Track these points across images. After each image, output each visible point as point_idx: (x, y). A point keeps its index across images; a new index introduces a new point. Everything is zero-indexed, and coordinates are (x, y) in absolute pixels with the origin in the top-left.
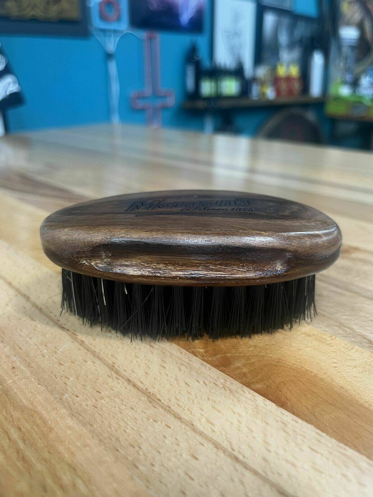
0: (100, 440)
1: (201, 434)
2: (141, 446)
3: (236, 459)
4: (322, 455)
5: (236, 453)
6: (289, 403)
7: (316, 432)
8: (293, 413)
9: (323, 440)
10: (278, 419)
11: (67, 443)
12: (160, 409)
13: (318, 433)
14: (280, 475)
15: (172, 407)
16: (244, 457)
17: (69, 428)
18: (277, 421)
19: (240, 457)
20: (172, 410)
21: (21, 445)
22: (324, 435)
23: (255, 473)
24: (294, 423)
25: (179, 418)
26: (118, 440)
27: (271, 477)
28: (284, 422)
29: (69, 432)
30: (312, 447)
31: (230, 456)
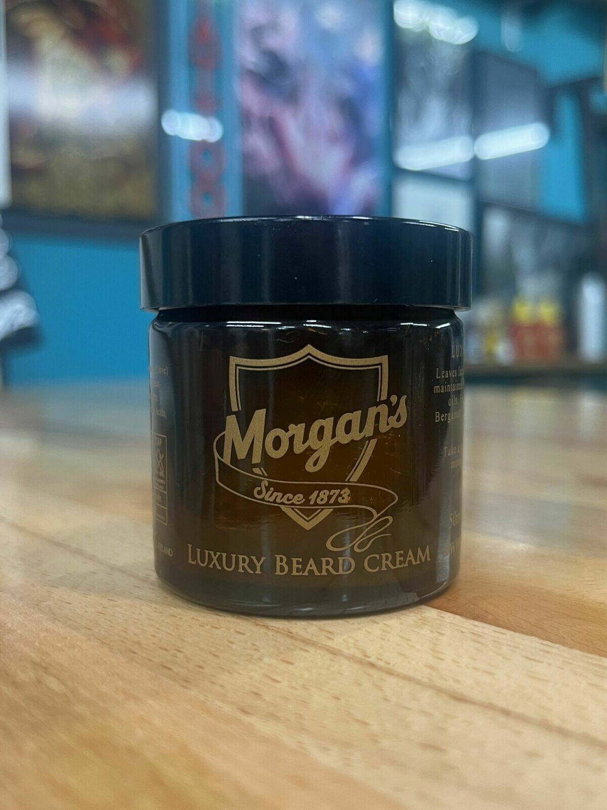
0: (103, 642)
1: (305, 640)
3: (372, 665)
4: (549, 664)
5: (373, 659)
6: (490, 617)
7: (540, 643)
8: (499, 626)
9: (554, 651)
10: (463, 630)
11: (37, 644)
13: (544, 644)
14: (458, 682)
17: (47, 630)
18: (463, 632)
19: (381, 663)
22: (557, 645)
23: (407, 678)
24: (497, 635)
26: (139, 643)
27: (439, 683)
28: (475, 633)
29: (43, 634)
30: (530, 657)
31: (360, 662)
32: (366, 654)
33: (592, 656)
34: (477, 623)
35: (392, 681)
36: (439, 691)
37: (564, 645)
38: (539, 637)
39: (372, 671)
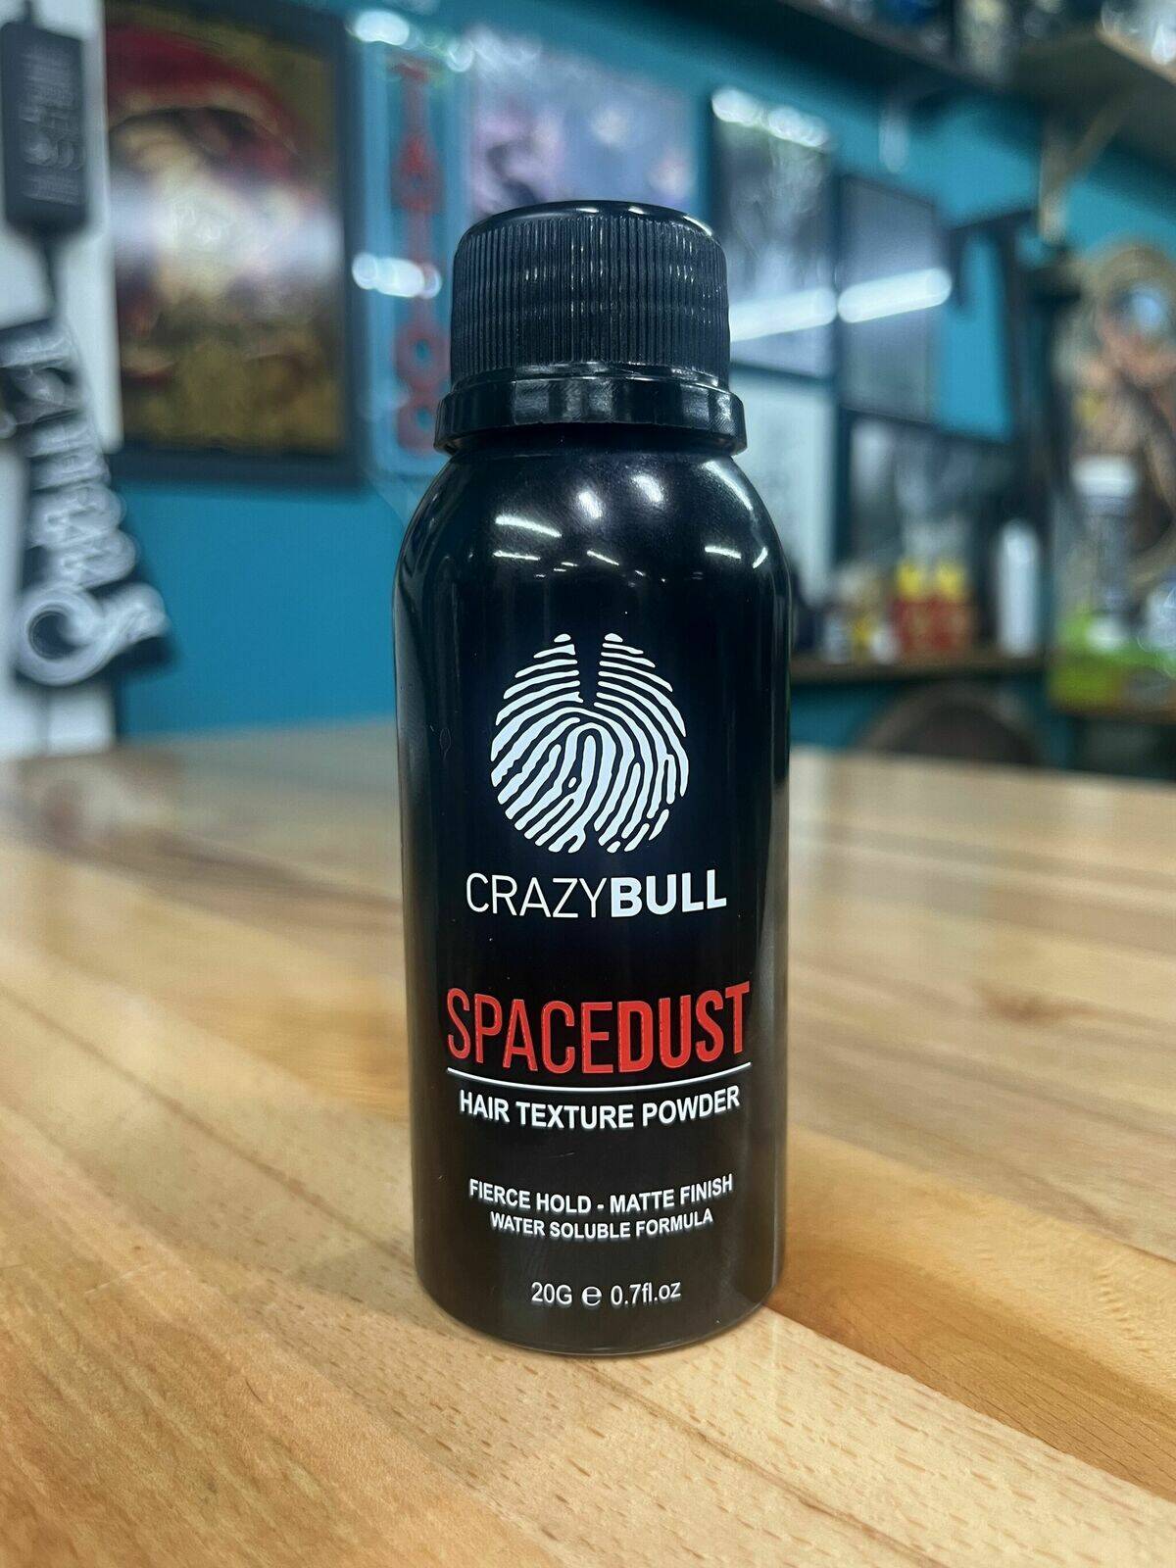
0: (355, 1392)
2: (459, 1408)
3: (703, 1437)
5: (702, 1426)
6: (852, 1332)
7: (916, 1390)
8: (862, 1352)
9: (932, 1405)
10: (816, 1361)
11: (271, 1398)
13: (920, 1392)
14: (810, 1470)
16: (724, 1435)
17: (280, 1369)
18: (817, 1366)
19: (713, 1434)
21: (156, 1400)
22: (936, 1395)
23: (748, 1465)
24: (860, 1371)
26: (401, 1394)
27: (787, 1474)
28: (834, 1367)
29: (276, 1377)
30: (902, 1420)
31: (687, 1431)
32: (694, 1415)
33: (978, 1416)
34: (835, 1346)
35: (728, 1468)
36: (788, 1488)
37: (945, 1393)
38: (912, 1375)
39: (703, 1450)
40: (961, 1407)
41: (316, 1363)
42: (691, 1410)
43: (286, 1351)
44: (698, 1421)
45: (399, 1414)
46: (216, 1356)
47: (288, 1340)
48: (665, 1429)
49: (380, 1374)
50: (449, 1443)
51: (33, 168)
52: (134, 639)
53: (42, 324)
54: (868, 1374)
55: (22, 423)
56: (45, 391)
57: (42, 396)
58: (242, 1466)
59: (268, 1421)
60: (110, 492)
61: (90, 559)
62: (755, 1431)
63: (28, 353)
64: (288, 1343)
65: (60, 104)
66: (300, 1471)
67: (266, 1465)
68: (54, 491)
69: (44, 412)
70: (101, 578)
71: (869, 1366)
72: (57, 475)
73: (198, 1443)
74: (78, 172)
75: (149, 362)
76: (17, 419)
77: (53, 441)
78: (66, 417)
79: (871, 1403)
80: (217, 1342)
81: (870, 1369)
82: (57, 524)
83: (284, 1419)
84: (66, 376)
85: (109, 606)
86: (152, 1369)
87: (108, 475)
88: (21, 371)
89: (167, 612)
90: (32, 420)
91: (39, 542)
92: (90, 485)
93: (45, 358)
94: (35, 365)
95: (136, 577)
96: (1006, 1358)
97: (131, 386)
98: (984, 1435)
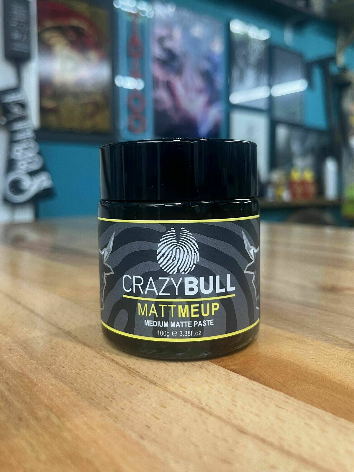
1: (172, 393)
3: (203, 409)
4: (287, 410)
5: (203, 406)
6: (262, 379)
7: (284, 397)
8: (265, 384)
9: (290, 401)
12: (138, 378)
14: (243, 421)
15: (149, 377)
16: (211, 408)
19: (207, 408)
20: (148, 379)
23: (219, 417)
25: (154, 383)
26: (95, 393)
27: (234, 421)
30: (278, 405)
31: (198, 407)
34: (255, 383)
35: (212, 419)
37: (295, 398)
38: (284, 392)
39: (203, 413)
40: (301, 402)
41: (66, 383)
42: (199, 400)
43: (56, 380)
44: (202, 404)
45: (92, 399)
46: (31, 381)
47: (57, 377)
48: (190, 406)
49: (88, 387)
50: (109, 408)
51: (13, 41)
52: (42, 189)
53: (16, 89)
54: (267, 391)
55: (9, 120)
56: (16, 110)
57: (15, 112)
58: (33, 414)
59: (46, 400)
60: (35, 142)
61: (29, 163)
62: (223, 408)
63: (11, 98)
64: (57, 378)
65: (22, 20)
66: (54, 415)
67: (42, 413)
68: (18, 141)
69: (16, 117)
70: (32, 169)
71: (267, 389)
72: (19, 136)
73: (19, 406)
74: (28, 42)
75: (50, 104)
76: (7, 119)
77: (18, 126)
78: (23, 118)
79: (267, 400)
80: (32, 376)
81: (267, 390)
82: (19, 152)
83: (51, 400)
84: (23, 105)
85: (34, 178)
86: (7, 384)
87: (35, 136)
88: (9, 104)
89: (53, 180)
90: (12, 119)
91: (13, 157)
92: (30, 140)
93: (16, 100)
94: (13, 102)
95: (43, 169)
96: (319, 388)
97: (43, 111)
98: (309, 411)
